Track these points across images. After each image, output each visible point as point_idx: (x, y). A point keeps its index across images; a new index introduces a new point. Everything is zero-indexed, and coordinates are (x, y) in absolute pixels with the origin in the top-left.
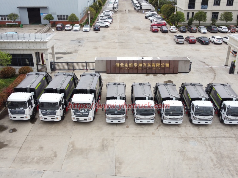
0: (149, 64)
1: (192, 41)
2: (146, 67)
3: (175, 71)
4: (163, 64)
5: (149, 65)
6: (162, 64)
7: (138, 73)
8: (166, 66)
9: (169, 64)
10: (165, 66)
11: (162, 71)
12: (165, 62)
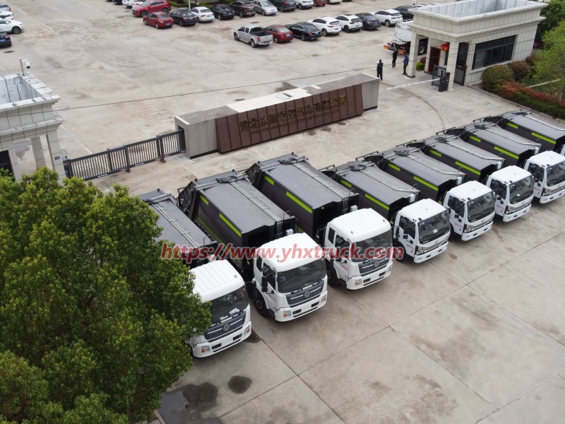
1: (285, 36)
3: (358, 110)
7: (291, 133)
8: (342, 103)
10: (338, 102)
11: (336, 116)
12: (338, 93)
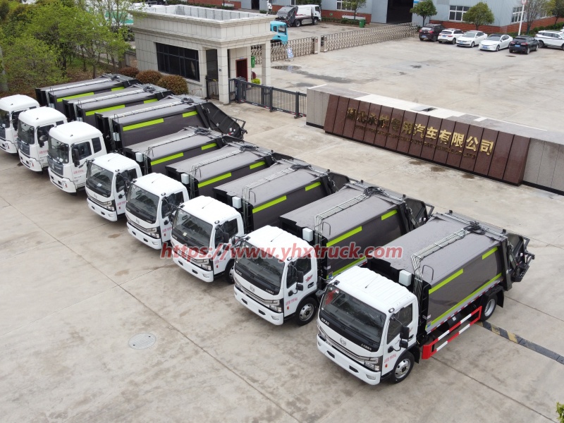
0: (431, 129)
2: (422, 136)
3: (507, 173)
4: (473, 139)
5: (432, 132)
6: (471, 138)
7: (398, 150)
8: (482, 149)
9: (492, 144)
10: (479, 146)
11: (467, 162)
12: (483, 133)
